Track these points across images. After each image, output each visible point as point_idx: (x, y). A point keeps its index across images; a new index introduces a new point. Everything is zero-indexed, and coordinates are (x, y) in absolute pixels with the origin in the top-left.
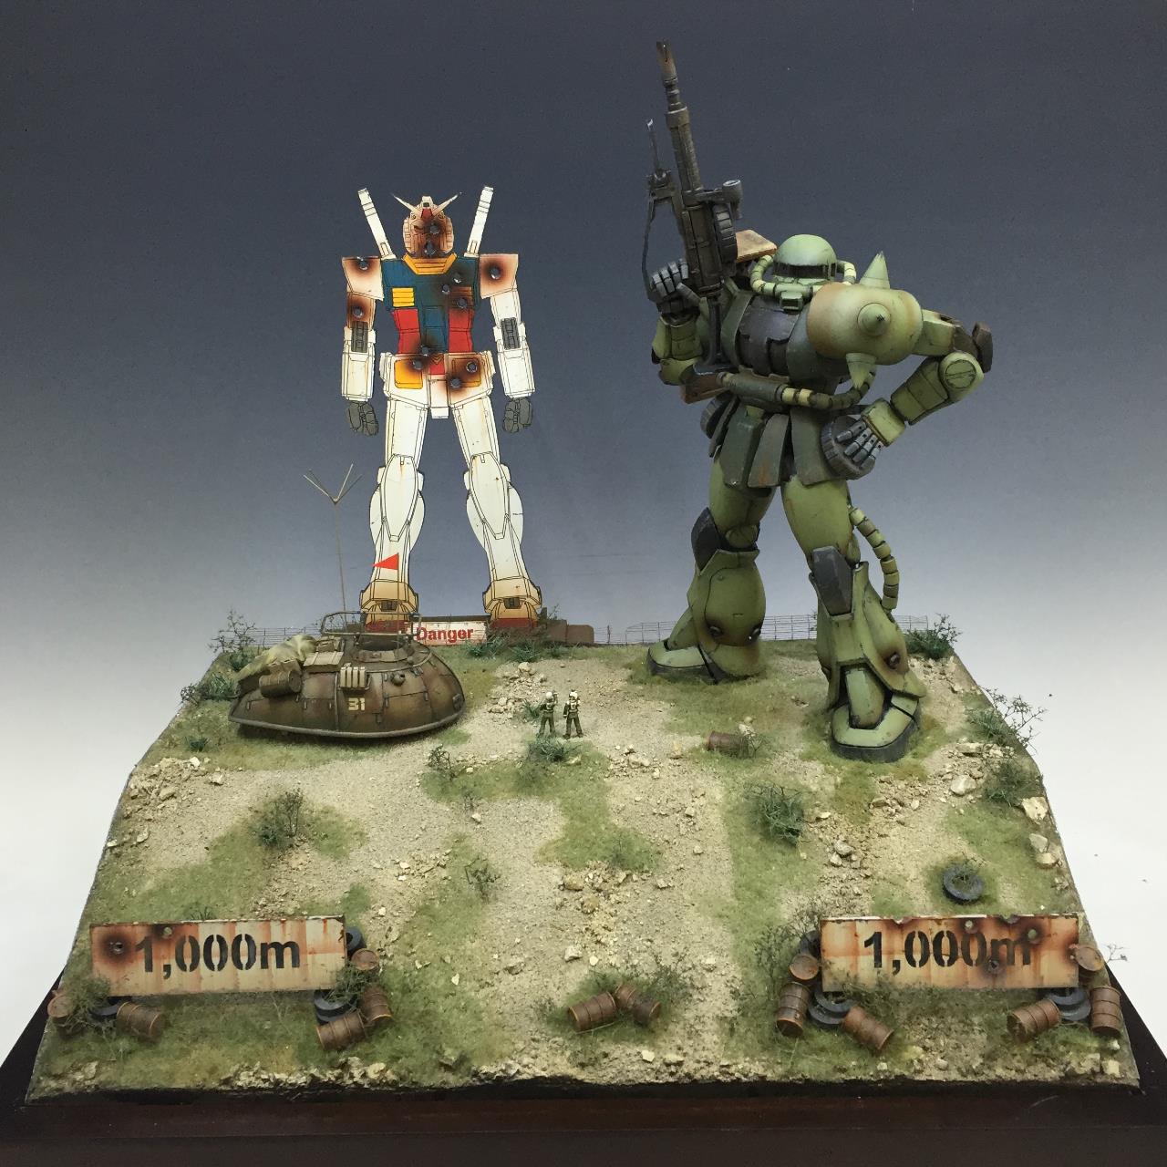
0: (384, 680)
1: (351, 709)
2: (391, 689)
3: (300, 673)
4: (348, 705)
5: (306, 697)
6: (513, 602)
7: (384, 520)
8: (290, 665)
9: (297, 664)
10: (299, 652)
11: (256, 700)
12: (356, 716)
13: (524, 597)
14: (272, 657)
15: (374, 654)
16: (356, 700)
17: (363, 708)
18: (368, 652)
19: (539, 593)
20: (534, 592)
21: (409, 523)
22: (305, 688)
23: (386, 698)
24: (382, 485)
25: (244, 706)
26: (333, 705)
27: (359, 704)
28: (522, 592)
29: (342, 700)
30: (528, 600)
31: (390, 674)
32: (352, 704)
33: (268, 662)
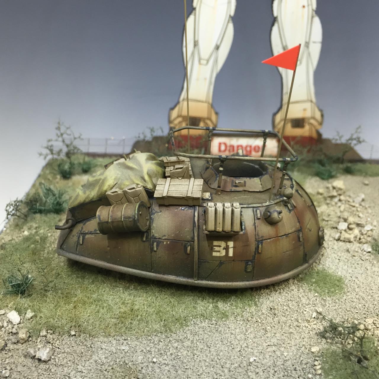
0: (256, 218)
1: (214, 254)
2: (265, 230)
3: (148, 205)
4: (212, 249)
5: (156, 235)
6: (298, 123)
7: (196, 44)
8: (136, 195)
9: (144, 194)
10: (146, 178)
11: (91, 233)
12: (221, 263)
13: (309, 119)
14: (110, 182)
15: (237, 182)
16: (223, 244)
17: (231, 254)
18: (229, 179)
19: (322, 116)
20: (318, 115)
21: (217, 48)
22: (154, 225)
23: (260, 241)
24: (197, 9)
25: (75, 239)
26: (192, 249)
27: (227, 249)
28: (308, 114)
29: (205, 243)
30: (312, 121)
31: (263, 209)
32: (217, 249)
33: (105, 188)
